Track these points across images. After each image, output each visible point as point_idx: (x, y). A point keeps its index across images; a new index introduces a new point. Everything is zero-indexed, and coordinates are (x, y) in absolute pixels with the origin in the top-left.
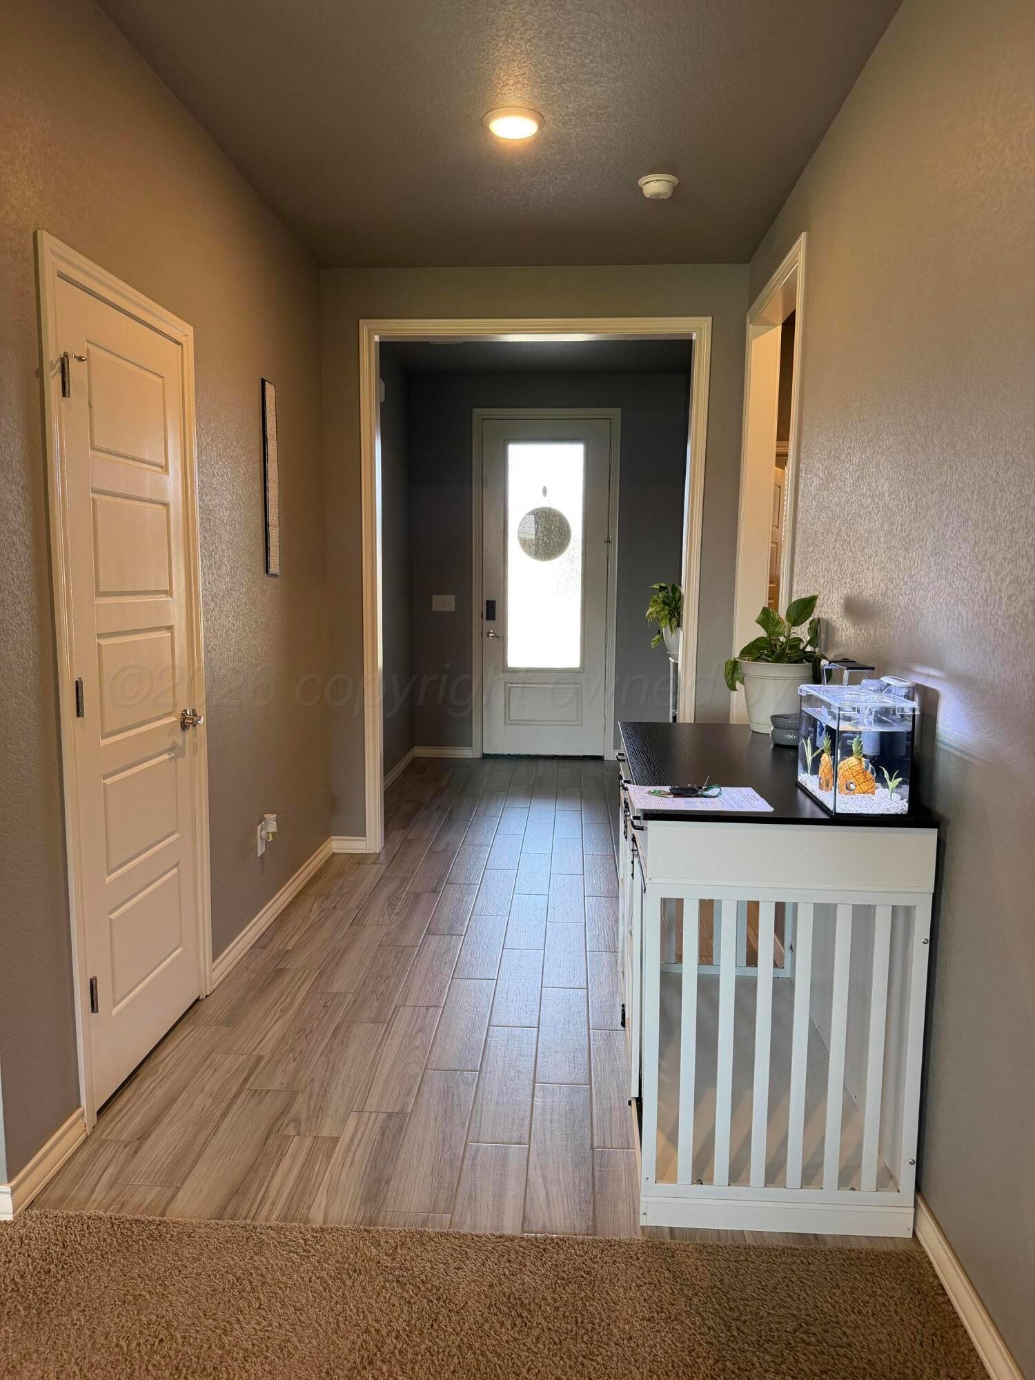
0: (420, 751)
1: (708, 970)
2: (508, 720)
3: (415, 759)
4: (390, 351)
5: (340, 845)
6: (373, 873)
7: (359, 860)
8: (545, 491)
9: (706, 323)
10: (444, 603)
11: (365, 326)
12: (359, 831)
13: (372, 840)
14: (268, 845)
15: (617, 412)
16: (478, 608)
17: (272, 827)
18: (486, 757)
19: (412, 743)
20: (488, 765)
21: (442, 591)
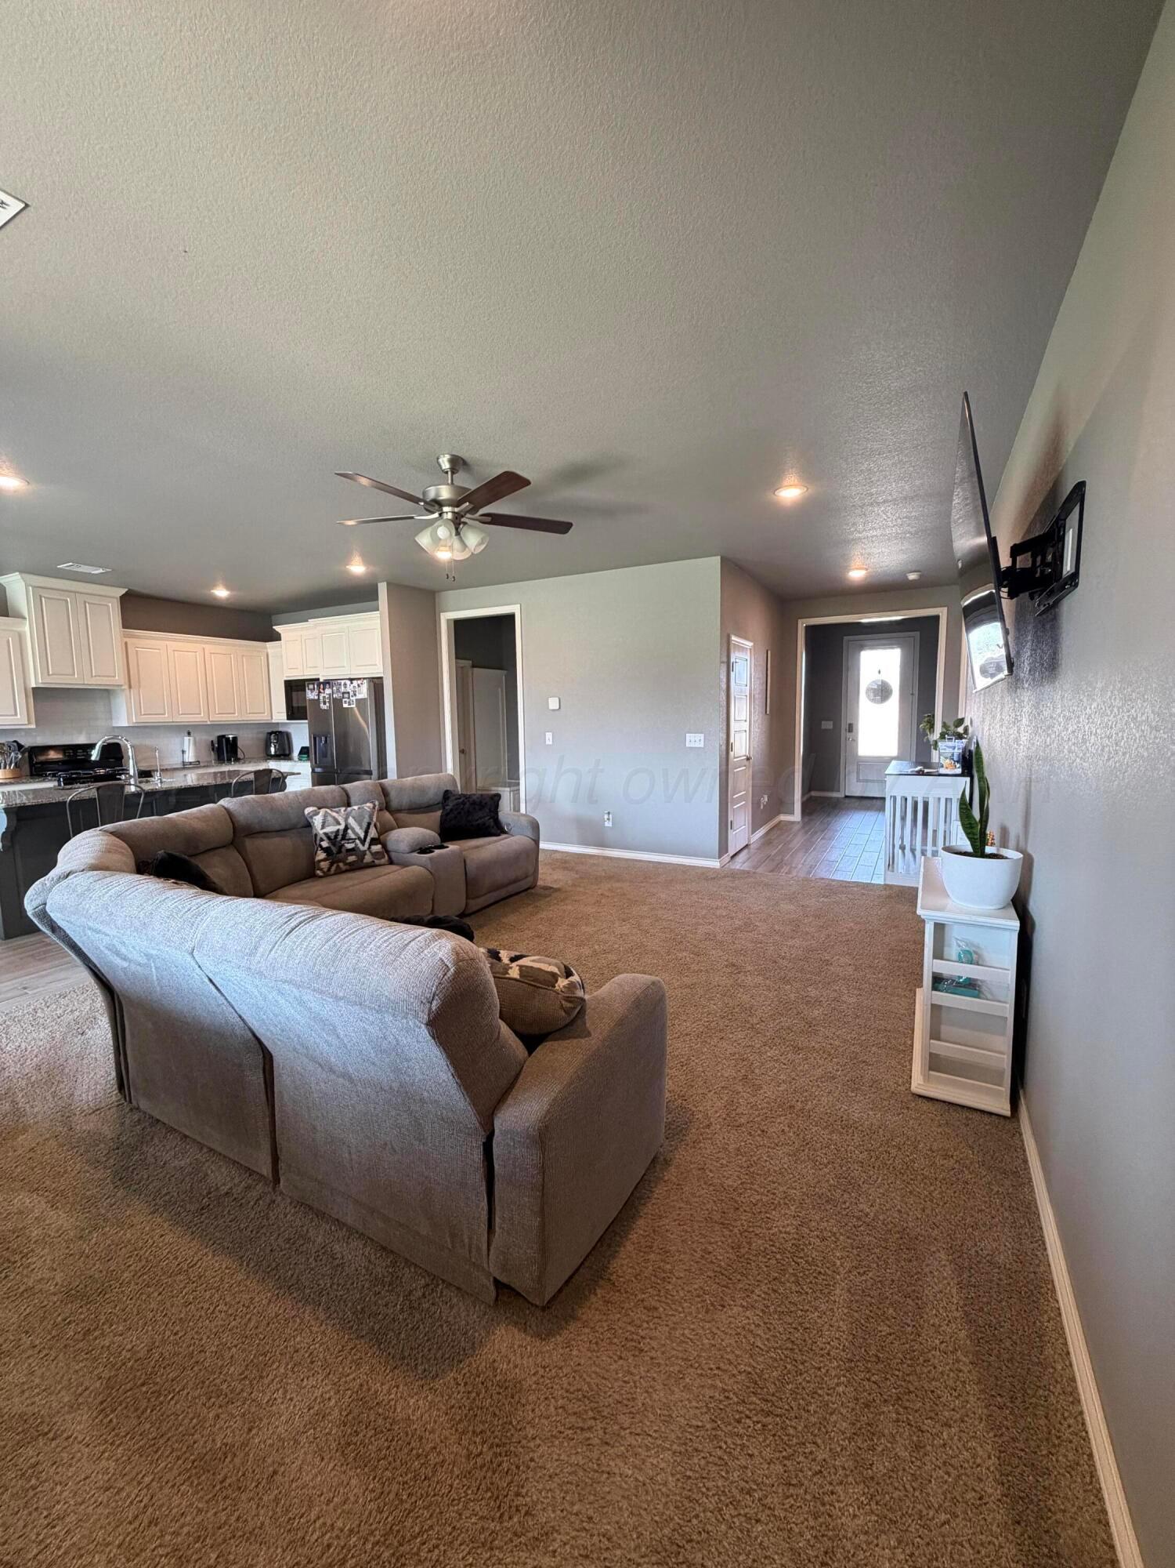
0: (813, 793)
1: (924, 848)
2: (858, 780)
3: (811, 797)
4: (810, 629)
5: (783, 817)
6: (797, 827)
7: (793, 823)
8: (879, 672)
9: (945, 610)
10: (827, 725)
11: (800, 621)
12: (792, 813)
13: (797, 816)
14: (764, 806)
15: (917, 634)
16: (844, 726)
17: (766, 800)
18: (846, 797)
19: (810, 790)
20: (847, 801)
21: (828, 719)
